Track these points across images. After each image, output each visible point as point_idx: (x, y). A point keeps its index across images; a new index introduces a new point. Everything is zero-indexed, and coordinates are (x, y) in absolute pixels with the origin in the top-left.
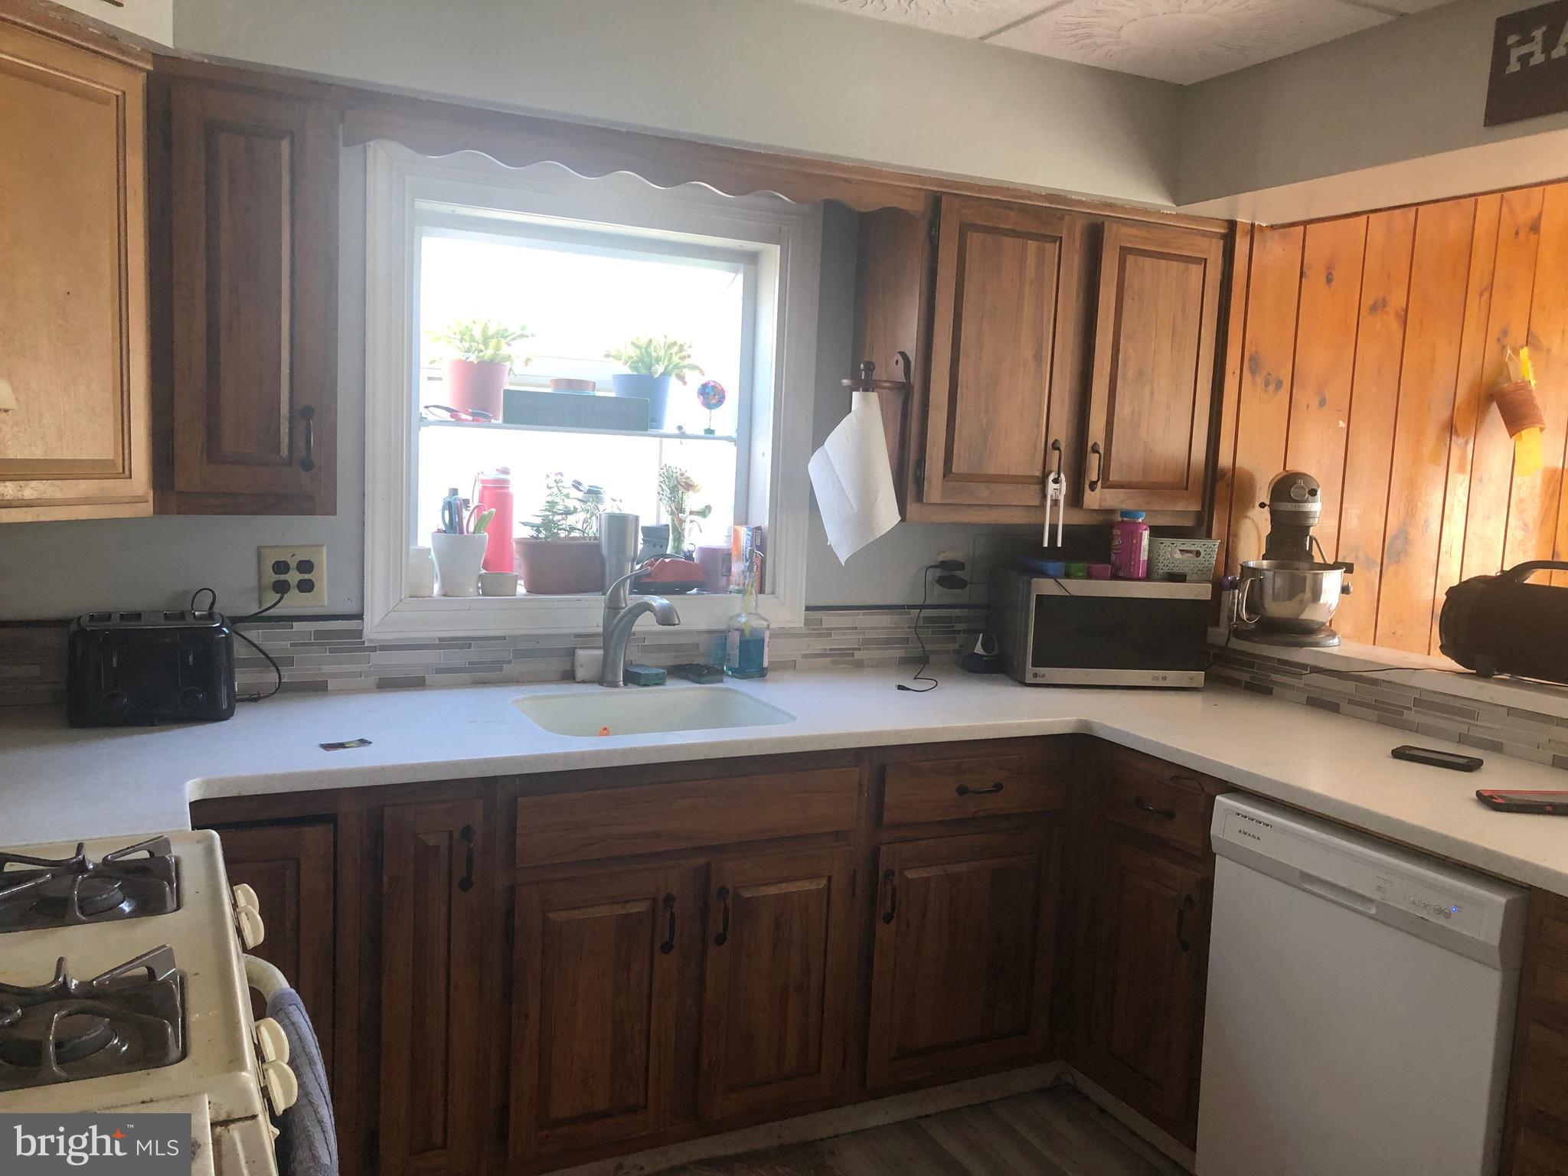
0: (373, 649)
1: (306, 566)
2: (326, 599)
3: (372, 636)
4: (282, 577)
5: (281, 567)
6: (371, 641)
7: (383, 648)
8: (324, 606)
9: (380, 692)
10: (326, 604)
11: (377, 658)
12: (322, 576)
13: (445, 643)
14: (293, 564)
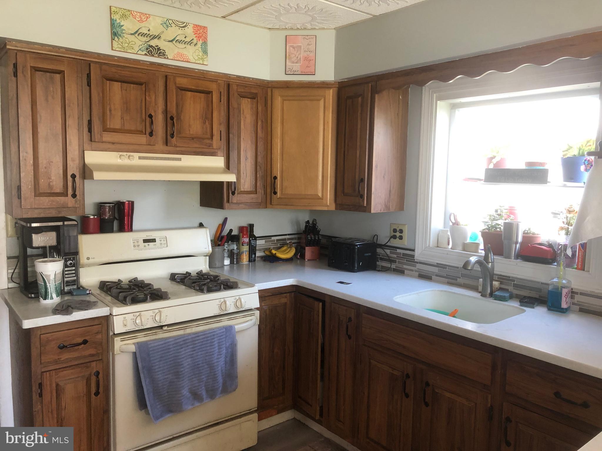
0: (417, 263)
1: (401, 231)
2: (406, 242)
3: (418, 258)
4: (395, 234)
5: (395, 231)
6: (417, 259)
7: (421, 263)
8: (405, 245)
9: (419, 279)
10: (406, 245)
11: (419, 266)
12: (405, 235)
13: (438, 265)
14: (398, 230)
